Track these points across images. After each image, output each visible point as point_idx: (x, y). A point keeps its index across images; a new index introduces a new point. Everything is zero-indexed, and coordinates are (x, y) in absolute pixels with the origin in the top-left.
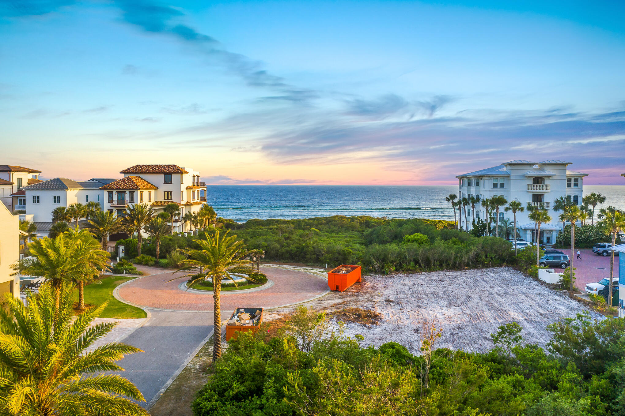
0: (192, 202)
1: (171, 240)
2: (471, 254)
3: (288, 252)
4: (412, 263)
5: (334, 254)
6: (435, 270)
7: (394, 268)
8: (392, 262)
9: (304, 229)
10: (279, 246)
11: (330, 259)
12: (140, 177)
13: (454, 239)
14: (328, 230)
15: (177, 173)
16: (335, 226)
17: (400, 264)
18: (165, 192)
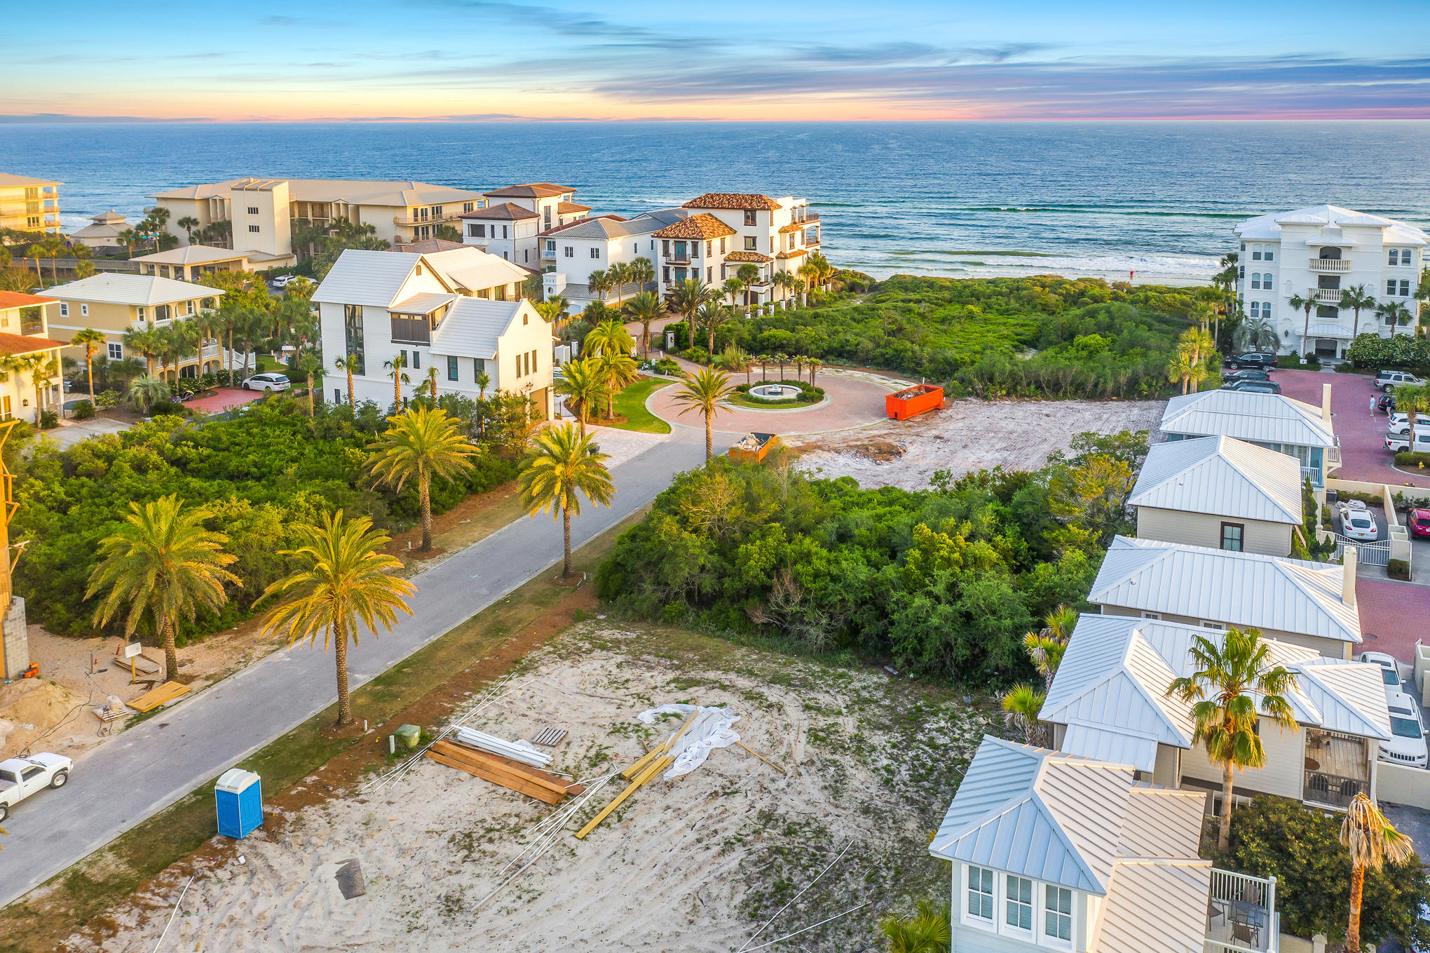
0: (789, 251)
3: (883, 355)
10: (872, 346)
12: (709, 214)
14: (1004, 307)
15: (763, 209)
18: (746, 238)
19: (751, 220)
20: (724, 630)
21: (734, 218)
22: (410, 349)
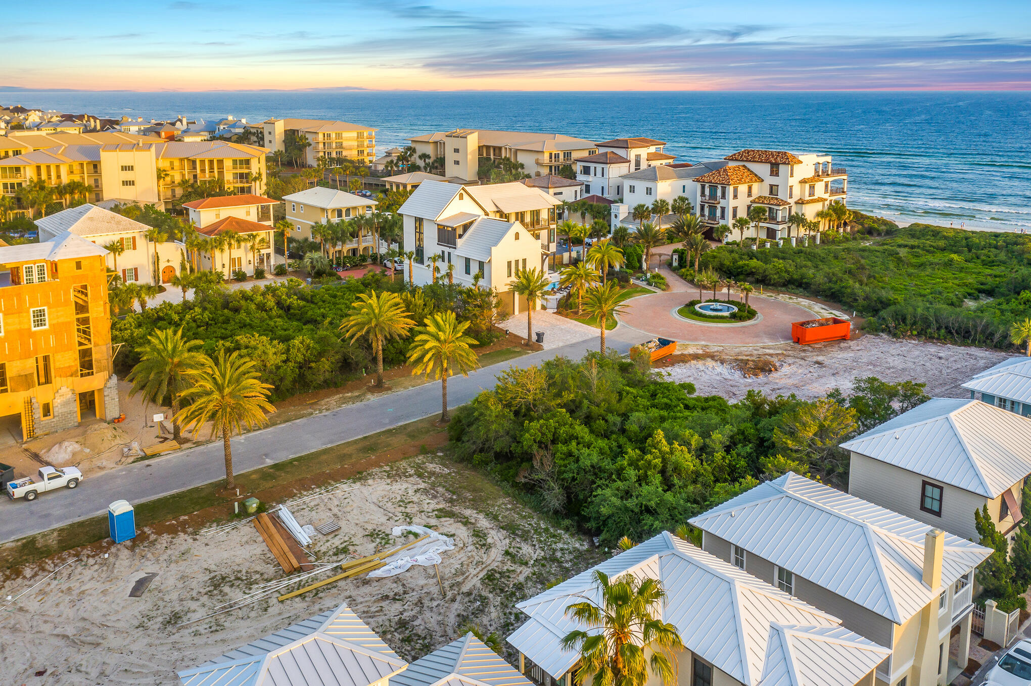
0: (807, 198)
3: (830, 289)
7: (914, 332)
8: (912, 325)
12: (744, 166)
15: (784, 163)
17: (926, 329)
18: (771, 186)
19: (775, 172)
20: (502, 481)
21: (763, 169)
22: (447, 250)
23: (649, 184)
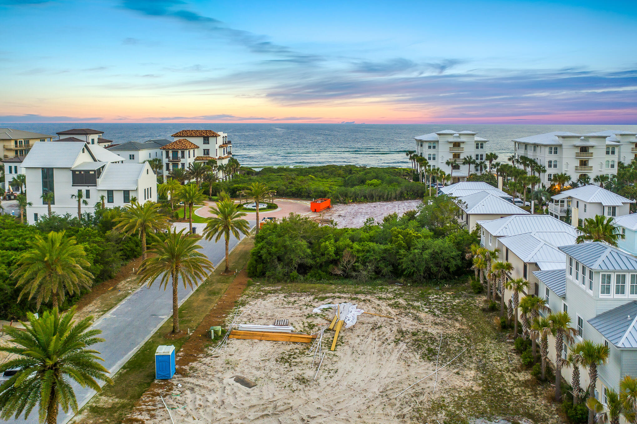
0: (223, 156)
1: (218, 185)
2: (398, 192)
3: (291, 192)
4: (363, 198)
5: (318, 192)
6: (375, 202)
7: (352, 201)
8: (351, 197)
9: (304, 176)
10: (285, 188)
11: (316, 196)
12: (186, 140)
13: (395, 183)
14: (322, 176)
15: (213, 136)
16: (327, 173)
17: (356, 198)
18: (204, 150)
19: (206, 142)
20: (320, 280)
21: (198, 141)
22: (84, 189)
23: (132, 153)
